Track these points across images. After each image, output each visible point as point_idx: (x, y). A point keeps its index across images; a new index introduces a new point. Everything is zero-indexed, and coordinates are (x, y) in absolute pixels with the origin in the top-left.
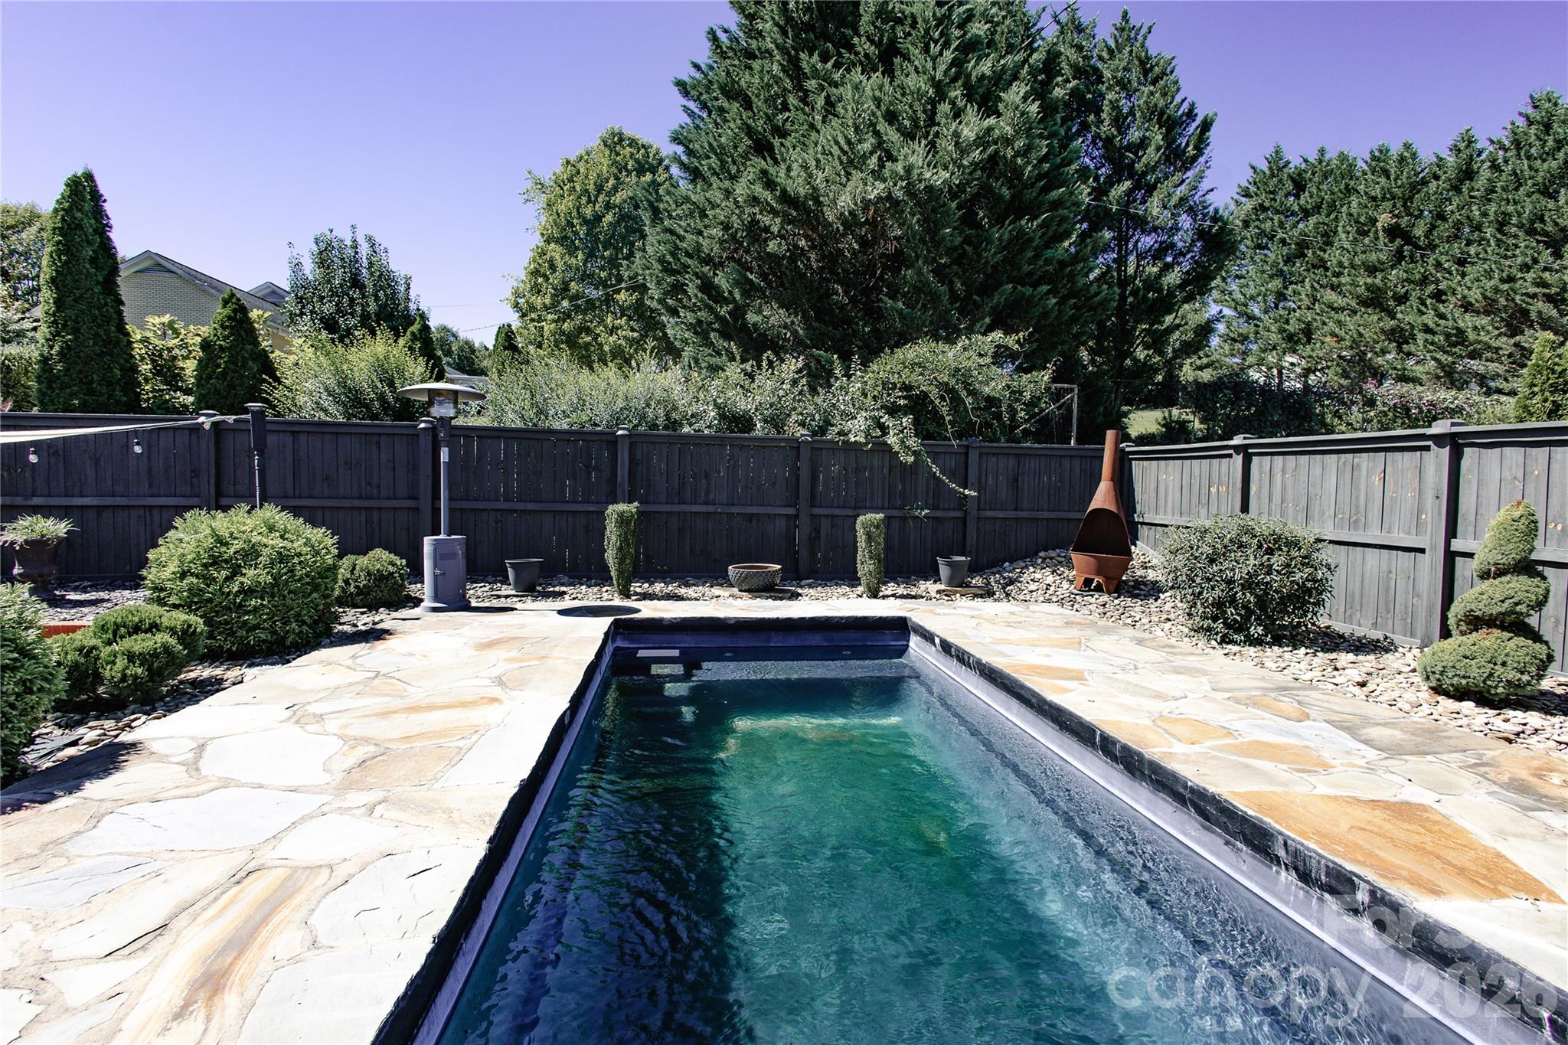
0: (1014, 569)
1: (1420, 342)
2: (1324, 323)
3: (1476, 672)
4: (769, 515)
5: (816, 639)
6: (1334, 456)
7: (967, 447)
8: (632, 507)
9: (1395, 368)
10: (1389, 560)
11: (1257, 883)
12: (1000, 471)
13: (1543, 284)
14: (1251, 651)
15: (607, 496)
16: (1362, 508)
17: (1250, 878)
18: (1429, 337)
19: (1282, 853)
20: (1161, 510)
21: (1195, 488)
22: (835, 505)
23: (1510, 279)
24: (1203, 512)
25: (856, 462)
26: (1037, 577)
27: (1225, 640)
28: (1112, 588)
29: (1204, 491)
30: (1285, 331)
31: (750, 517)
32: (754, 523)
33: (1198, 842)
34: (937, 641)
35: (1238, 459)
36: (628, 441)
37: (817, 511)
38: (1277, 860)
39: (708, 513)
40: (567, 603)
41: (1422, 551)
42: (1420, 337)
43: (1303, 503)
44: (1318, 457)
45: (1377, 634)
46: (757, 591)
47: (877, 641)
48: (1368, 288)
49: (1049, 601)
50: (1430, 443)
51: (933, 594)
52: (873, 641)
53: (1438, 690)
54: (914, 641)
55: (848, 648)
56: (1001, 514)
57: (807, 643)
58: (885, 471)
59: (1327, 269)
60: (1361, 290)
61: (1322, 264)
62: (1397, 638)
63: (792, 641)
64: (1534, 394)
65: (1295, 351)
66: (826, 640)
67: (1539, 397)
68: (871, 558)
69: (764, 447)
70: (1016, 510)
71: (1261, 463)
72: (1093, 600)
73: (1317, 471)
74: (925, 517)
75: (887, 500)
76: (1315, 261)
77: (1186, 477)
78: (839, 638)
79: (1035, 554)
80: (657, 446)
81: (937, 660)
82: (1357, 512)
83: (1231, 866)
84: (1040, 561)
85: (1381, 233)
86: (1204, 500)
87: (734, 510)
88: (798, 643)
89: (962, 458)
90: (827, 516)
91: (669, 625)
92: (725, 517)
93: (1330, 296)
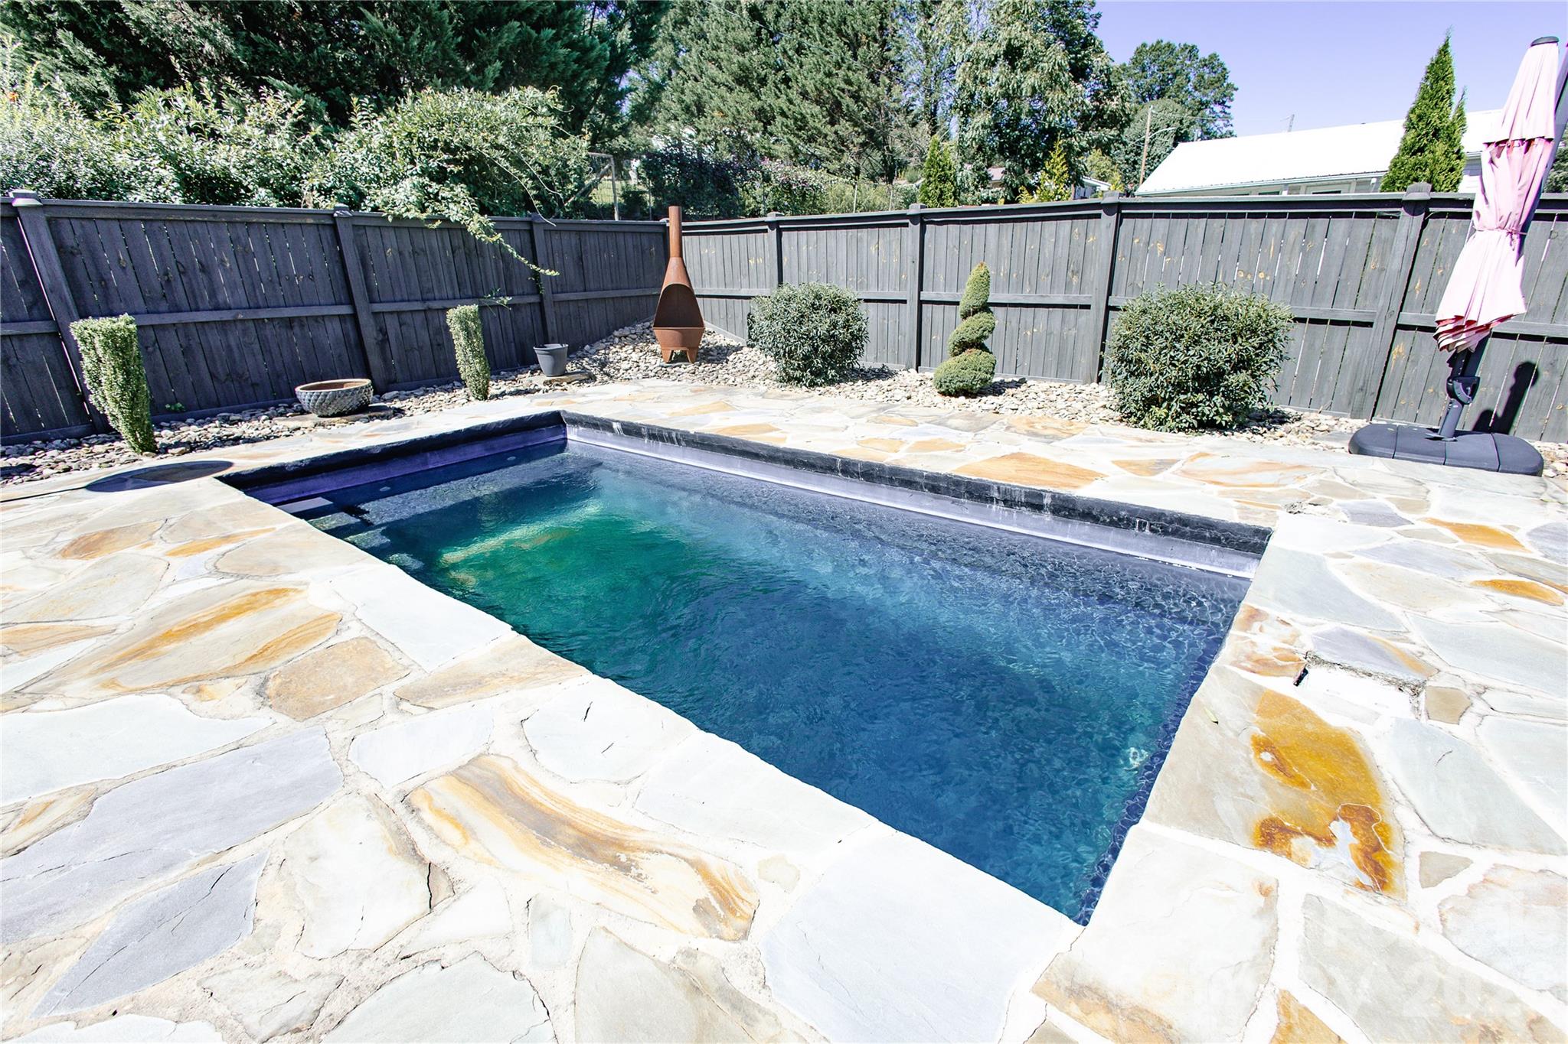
0: (598, 351)
1: (779, 125)
2: (711, 98)
3: (968, 376)
4: (316, 318)
5: (477, 451)
6: (844, 231)
7: (531, 223)
8: (123, 323)
9: (764, 147)
10: (883, 311)
11: (977, 518)
12: (565, 250)
13: (848, 82)
14: (832, 388)
15: (30, 309)
16: (865, 272)
17: (972, 517)
18: (784, 120)
19: (996, 495)
20: (707, 283)
21: (736, 259)
22: (399, 297)
23: (829, 75)
24: (745, 281)
25: (412, 244)
26: (623, 354)
27: (813, 384)
28: (694, 357)
29: (744, 263)
30: (683, 101)
31: (290, 322)
32: (297, 329)
33: (932, 508)
34: (615, 426)
35: (773, 233)
36: (42, 217)
37: (378, 307)
38: (991, 500)
39: (224, 323)
40: (97, 473)
41: (904, 302)
42: (779, 119)
43: (824, 270)
44: (833, 232)
45: (878, 366)
46: (350, 413)
47: (537, 440)
48: (741, 66)
49: (646, 376)
50: (908, 221)
51: (541, 386)
52: (532, 441)
53: (943, 394)
54: (573, 434)
55: (512, 452)
56: (572, 296)
57: (469, 457)
58: (448, 253)
59: (707, 40)
60: (735, 68)
61: (701, 36)
62: (891, 366)
63: (451, 458)
64: (930, 182)
65: (692, 124)
66: (487, 450)
67: (932, 186)
68: (474, 357)
69: (283, 224)
70: (585, 291)
71: (789, 237)
72: (682, 370)
73: (832, 243)
74: (509, 305)
75: (457, 289)
76: (697, 30)
77: (727, 250)
78: (499, 445)
79: (609, 333)
80: (101, 225)
81: (619, 444)
82: (862, 276)
83: (958, 514)
84: (617, 340)
85: (745, 12)
86: (745, 271)
87: (264, 314)
88: (458, 459)
89: (526, 237)
90: (391, 313)
91: (294, 472)
92: (251, 324)
93: (712, 70)
